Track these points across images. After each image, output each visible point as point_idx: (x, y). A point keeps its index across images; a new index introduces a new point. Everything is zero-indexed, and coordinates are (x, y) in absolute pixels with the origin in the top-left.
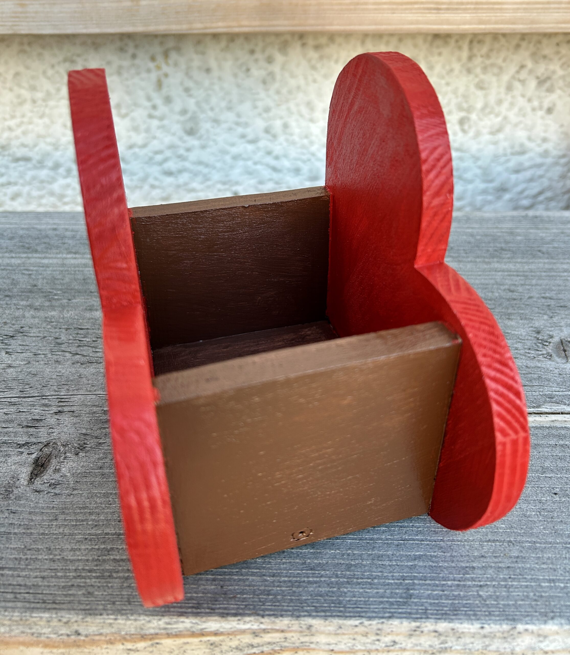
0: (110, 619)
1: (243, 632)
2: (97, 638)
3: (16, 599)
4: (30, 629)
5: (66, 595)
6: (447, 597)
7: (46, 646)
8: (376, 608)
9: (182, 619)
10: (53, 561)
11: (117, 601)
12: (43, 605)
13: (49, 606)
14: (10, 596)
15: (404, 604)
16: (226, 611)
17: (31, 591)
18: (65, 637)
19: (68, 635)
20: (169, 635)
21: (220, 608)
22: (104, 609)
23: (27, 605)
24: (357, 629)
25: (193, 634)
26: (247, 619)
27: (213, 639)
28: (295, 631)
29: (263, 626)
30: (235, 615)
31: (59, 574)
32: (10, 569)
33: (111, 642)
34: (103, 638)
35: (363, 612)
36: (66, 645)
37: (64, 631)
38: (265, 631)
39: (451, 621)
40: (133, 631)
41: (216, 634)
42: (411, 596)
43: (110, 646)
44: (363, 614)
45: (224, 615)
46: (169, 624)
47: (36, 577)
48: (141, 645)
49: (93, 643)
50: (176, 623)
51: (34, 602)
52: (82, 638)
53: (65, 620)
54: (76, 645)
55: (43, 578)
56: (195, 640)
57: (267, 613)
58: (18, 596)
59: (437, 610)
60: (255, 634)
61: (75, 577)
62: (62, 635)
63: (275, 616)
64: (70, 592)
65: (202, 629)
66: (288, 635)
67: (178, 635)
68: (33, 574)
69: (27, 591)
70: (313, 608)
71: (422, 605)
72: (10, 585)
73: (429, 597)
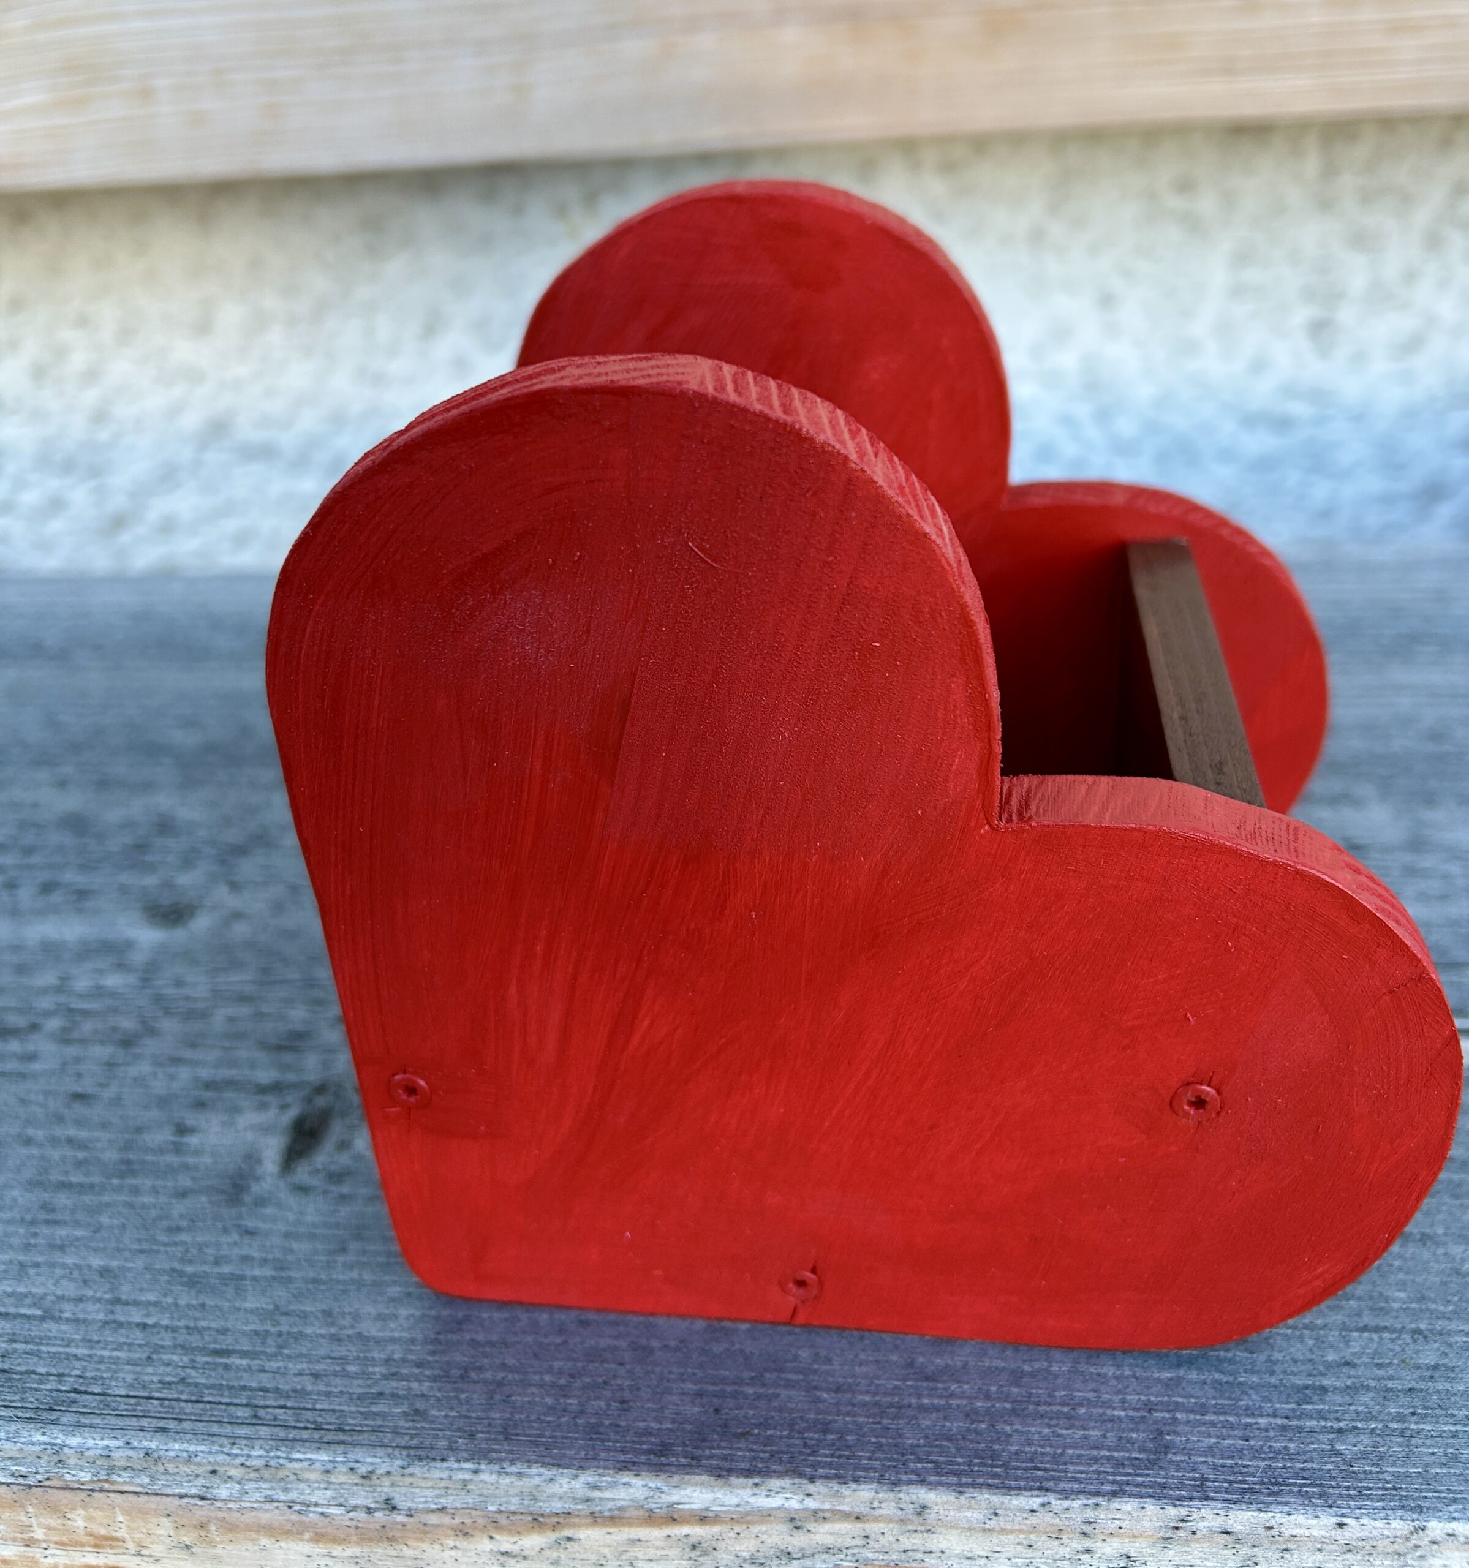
0: (463, 1471)
1: (766, 1515)
2: (433, 1519)
3: (256, 1421)
4: (286, 1490)
5: (366, 1415)
6: (1256, 1454)
7: (319, 1537)
8: (1082, 1472)
9: (626, 1477)
10: (336, 1339)
11: (478, 1432)
12: (316, 1435)
13: (330, 1437)
14: (242, 1413)
15: (1152, 1464)
16: (726, 1464)
17: (289, 1404)
18: (362, 1515)
19: (369, 1511)
20: (596, 1519)
21: (711, 1457)
22: (450, 1448)
23: (282, 1434)
24: (1034, 1520)
25: (651, 1518)
26: (775, 1483)
27: (697, 1531)
28: (889, 1520)
29: (811, 1504)
30: (748, 1473)
31: (352, 1369)
32: (244, 1354)
33: (463, 1532)
34: (446, 1520)
35: (1048, 1480)
36: (364, 1536)
37: (361, 1498)
38: (816, 1515)
39: (1264, 1507)
40: (514, 1504)
41: (703, 1519)
42: (1167, 1448)
43: (462, 1543)
44: (1051, 1484)
45: (722, 1472)
46: (595, 1487)
47: (300, 1374)
48: (533, 1541)
49: (425, 1531)
50: (613, 1485)
51: (295, 1427)
52: (400, 1518)
53: (363, 1470)
54: (386, 1536)
55: (316, 1376)
56: (654, 1534)
57: (821, 1471)
58: (261, 1413)
59: (1230, 1482)
60: (795, 1522)
61: (385, 1377)
62: (355, 1508)
63: (842, 1479)
64: (374, 1409)
65: (670, 1506)
66: (872, 1528)
67: (614, 1519)
68: (294, 1367)
69: (282, 1403)
70: (930, 1466)
71: (1194, 1470)
72: (243, 1388)
73: (1211, 1451)
